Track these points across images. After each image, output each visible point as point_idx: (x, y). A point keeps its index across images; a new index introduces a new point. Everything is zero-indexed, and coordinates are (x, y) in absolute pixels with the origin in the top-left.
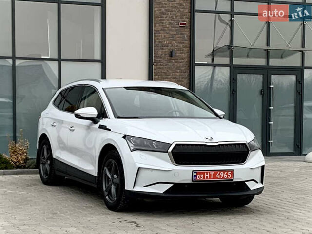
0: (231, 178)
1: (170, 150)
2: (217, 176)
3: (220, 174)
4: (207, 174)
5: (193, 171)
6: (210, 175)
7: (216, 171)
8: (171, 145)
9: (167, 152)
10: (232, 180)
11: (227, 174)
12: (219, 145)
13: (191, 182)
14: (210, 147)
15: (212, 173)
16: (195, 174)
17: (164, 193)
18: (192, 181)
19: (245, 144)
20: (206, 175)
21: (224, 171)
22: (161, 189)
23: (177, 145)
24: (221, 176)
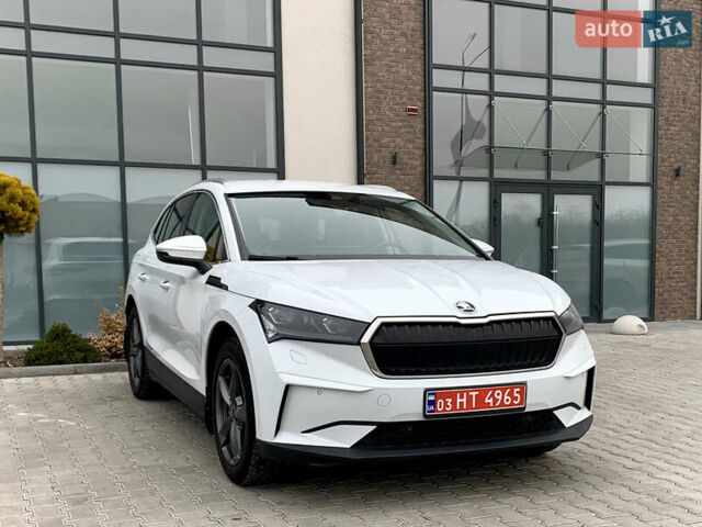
0: (521, 403)
1: (366, 339)
2: (487, 401)
3: (492, 395)
4: (462, 397)
5: (426, 391)
6: (469, 398)
7: (483, 389)
8: (370, 324)
9: (359, 344)
10: (524, 408)
11: (511, 394)
12: (491, 323)
13: (421, 418)
14: (470, 329)
15: (474, 394)
16: (431, 398)
17: (353, 447)
18: (425, 415)
19: (551, 318)
20: (459, 400)
21: (503, 387)
22: (344, 439)
23: (383, 324)
24: (495, 400)
